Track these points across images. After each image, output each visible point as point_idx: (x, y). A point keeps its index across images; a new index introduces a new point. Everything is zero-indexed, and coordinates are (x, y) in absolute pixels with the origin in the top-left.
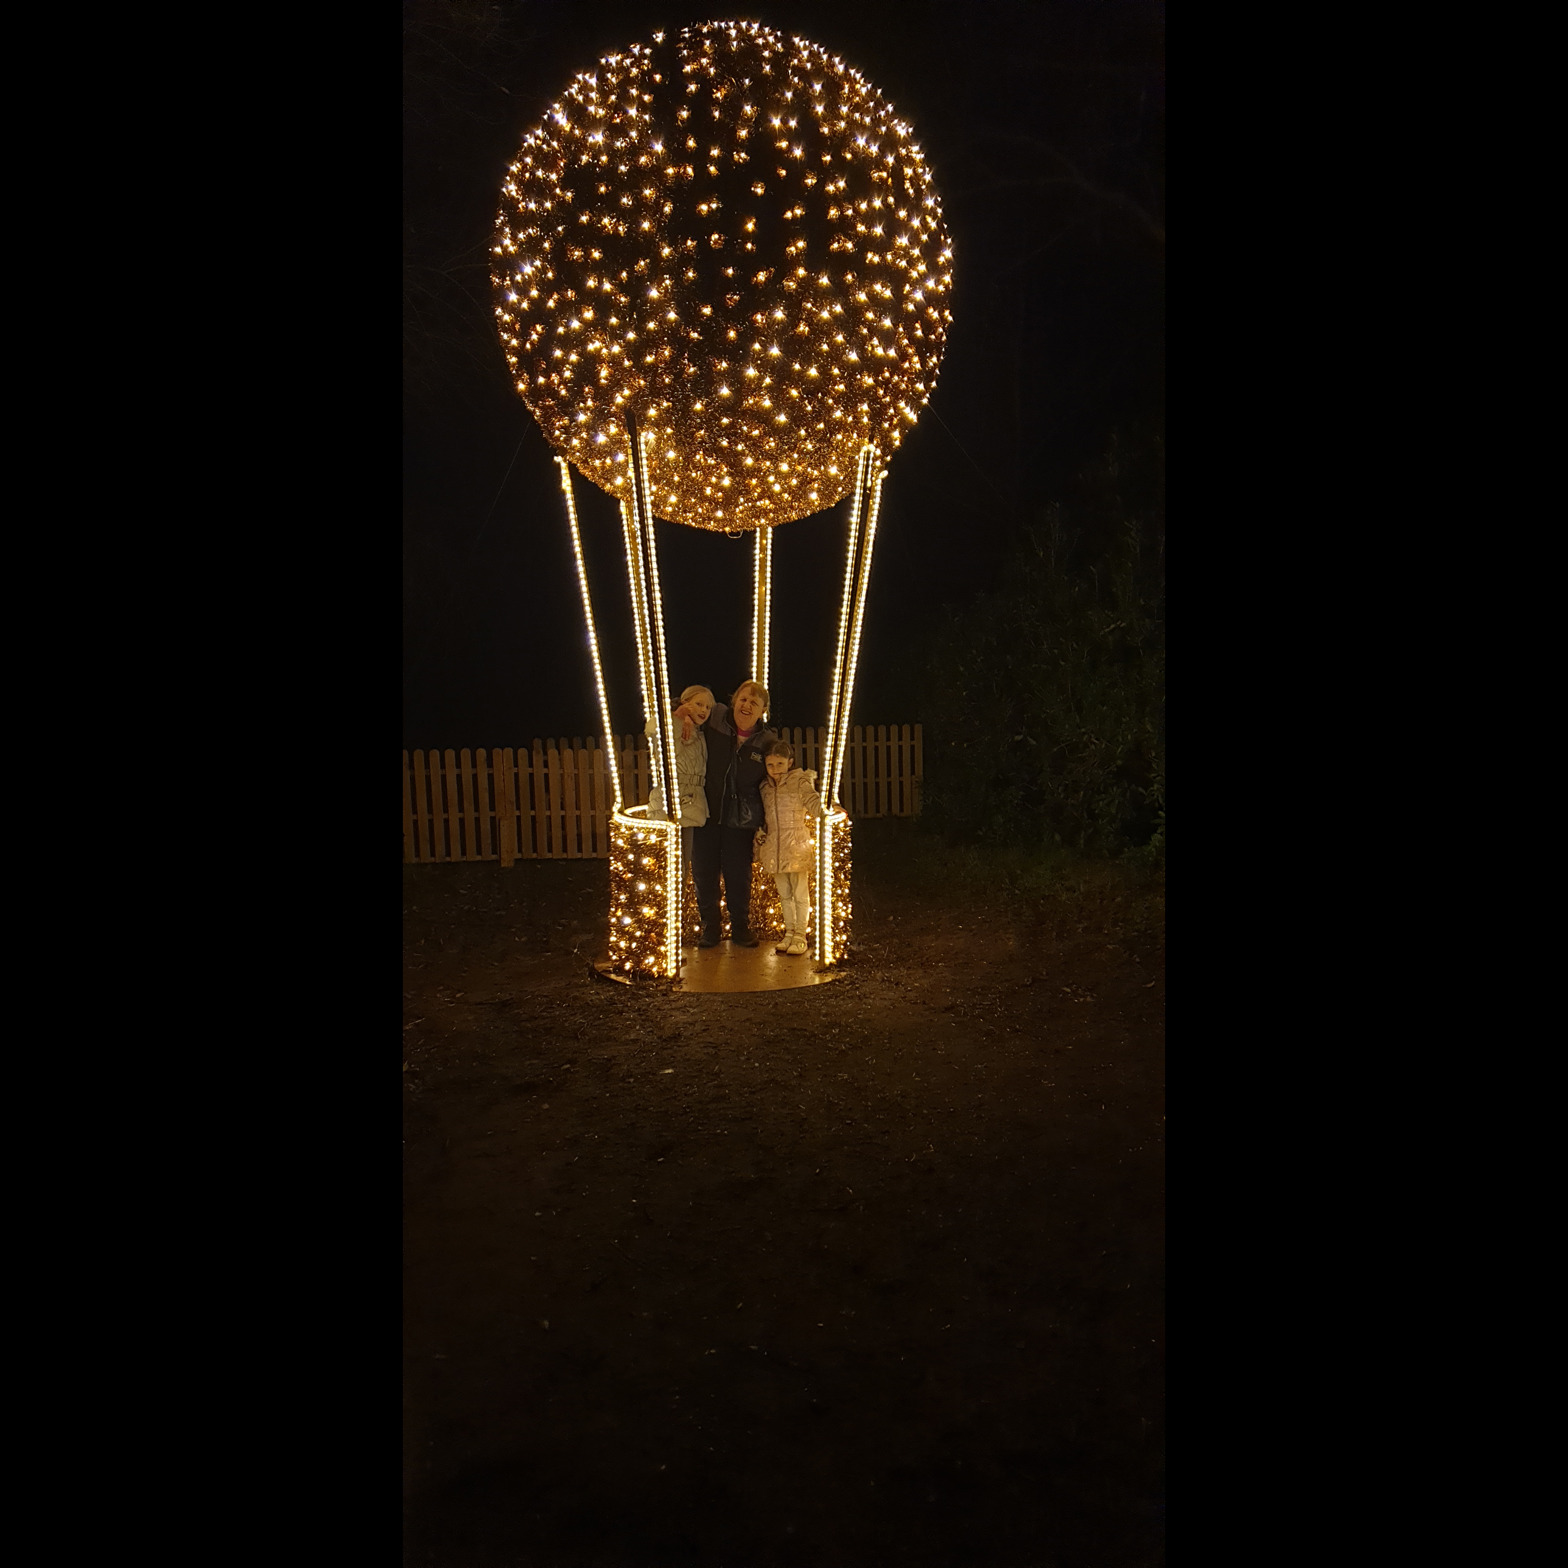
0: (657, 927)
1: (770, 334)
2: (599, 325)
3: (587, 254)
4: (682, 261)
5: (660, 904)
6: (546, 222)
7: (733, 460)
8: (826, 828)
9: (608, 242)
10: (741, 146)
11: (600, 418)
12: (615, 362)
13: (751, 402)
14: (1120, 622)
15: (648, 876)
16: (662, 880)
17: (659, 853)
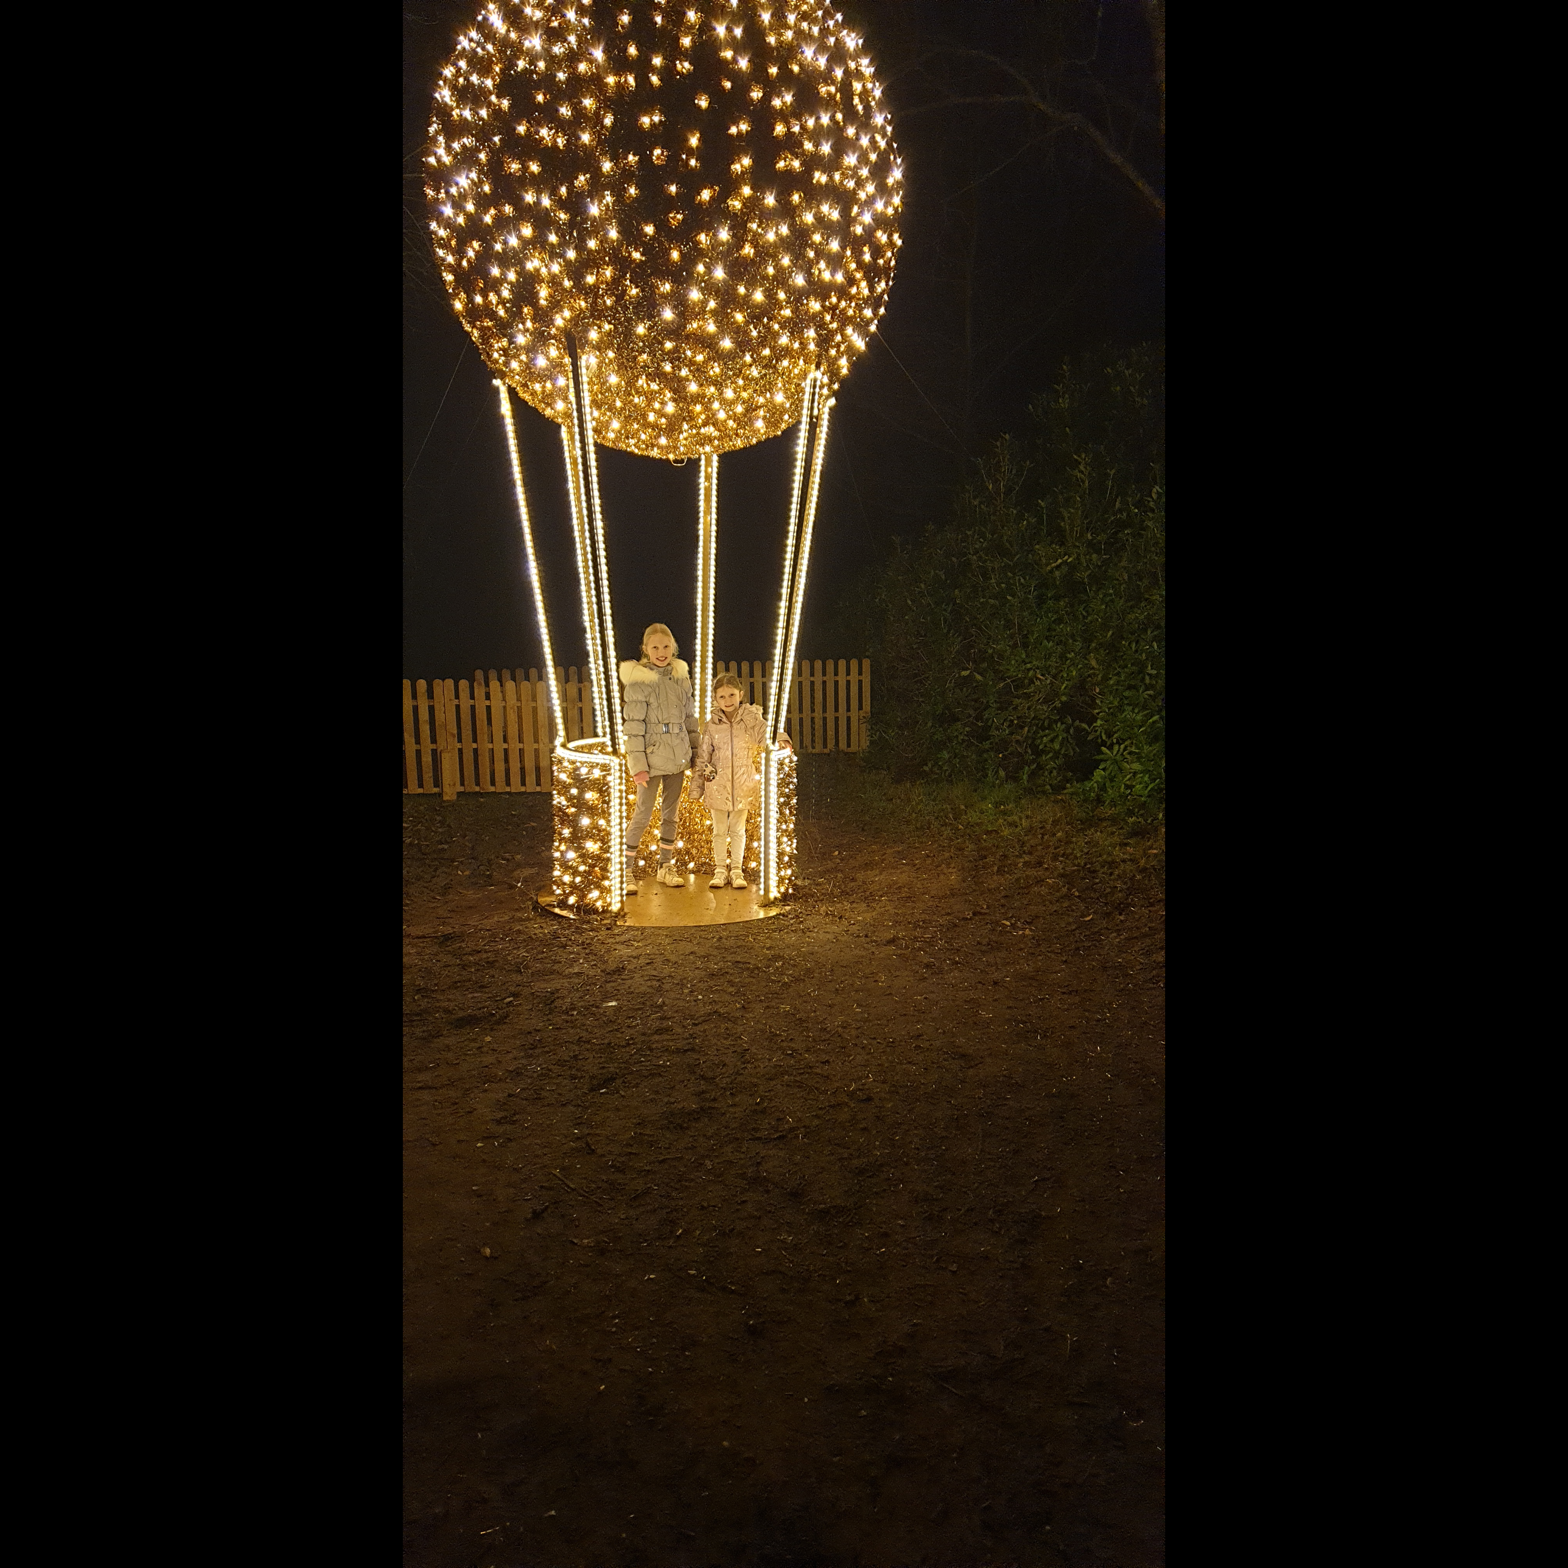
0: (601, 861)
1: (716, 254)
2: (538, 242)
3: (525, 168)
4: (625, 175)
5: (604, 839)
6: (482, 133)
7: (677, 387)
8: (772, 763)
9: (548, 155)
10: (684, 55)
11: (541, 339)
12: (554, 282)
13: (695, 325)
14: (1066, 557)
15: (592, 811)
16: (606, 814)
17: (602, 788)
